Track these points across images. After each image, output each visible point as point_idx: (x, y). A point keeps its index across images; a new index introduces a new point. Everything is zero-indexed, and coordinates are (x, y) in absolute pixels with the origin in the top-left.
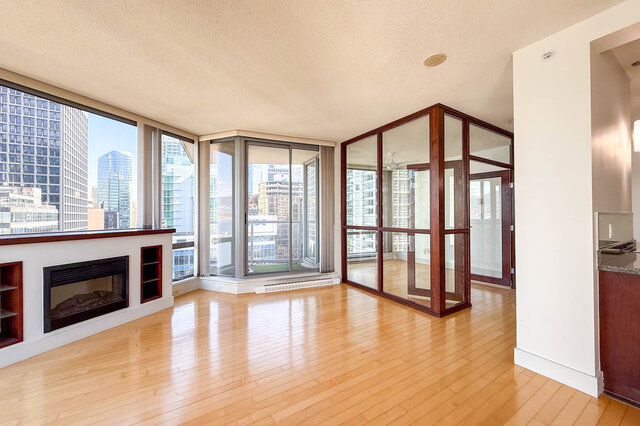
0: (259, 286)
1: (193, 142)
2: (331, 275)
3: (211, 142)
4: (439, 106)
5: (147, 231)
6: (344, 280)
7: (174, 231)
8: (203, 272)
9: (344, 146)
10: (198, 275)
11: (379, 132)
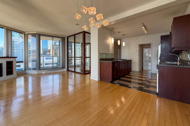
0: (44, 72)
1: (23, 34)
2: (64, 69)
3: (29, 34)
4: (84, 31)
5: (7, 57)
6: (68, 70)
7: (17, 57)
8: (26, 69)
9: (68, 37)
10: (25, 70)
11: (74, 35)
